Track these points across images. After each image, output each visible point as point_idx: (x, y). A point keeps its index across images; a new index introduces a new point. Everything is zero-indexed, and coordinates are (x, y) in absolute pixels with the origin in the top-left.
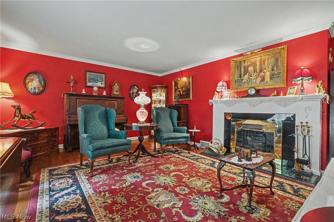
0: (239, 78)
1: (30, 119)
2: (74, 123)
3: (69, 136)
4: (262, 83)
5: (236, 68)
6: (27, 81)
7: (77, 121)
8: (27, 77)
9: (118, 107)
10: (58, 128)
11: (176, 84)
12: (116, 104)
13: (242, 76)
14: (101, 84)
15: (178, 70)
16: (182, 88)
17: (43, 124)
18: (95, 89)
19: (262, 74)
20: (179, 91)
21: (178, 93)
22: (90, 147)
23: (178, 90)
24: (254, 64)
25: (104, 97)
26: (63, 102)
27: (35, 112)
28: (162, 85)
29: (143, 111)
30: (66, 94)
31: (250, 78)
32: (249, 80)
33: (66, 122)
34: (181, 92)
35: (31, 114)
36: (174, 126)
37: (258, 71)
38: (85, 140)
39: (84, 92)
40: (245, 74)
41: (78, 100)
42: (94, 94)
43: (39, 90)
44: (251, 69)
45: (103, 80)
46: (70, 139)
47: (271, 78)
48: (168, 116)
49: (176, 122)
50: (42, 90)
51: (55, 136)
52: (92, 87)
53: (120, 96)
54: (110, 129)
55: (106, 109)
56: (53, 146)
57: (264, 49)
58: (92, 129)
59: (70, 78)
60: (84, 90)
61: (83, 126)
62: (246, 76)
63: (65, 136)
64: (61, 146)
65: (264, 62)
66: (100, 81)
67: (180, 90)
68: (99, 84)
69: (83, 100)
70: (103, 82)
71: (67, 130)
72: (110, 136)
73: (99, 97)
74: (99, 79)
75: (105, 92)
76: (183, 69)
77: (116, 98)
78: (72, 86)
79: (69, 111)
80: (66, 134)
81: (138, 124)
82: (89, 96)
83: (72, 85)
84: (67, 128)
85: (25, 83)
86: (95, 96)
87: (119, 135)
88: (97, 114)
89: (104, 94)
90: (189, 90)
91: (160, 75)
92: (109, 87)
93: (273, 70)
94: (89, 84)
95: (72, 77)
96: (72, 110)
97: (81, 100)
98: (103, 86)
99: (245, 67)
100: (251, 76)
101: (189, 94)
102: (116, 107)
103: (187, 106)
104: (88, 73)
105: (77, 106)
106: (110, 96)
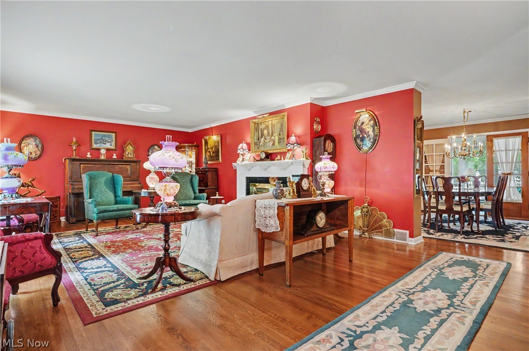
0: (257, 141)
1: (30, 187)
2: (77, 191)
3: (72, 206)
4: (273, 146)
5: (255, 130)
6: (22, 145)
7: (82, 188)
8: (22, 141)
9: (131, 172)
10: (59, 197)
11: (206, 143)
12: (129, 168)
13: (260, 138)
14: (111, 145)
15: (208, 127)
16: (212, 148)
17: (43, 192)
18: (103, 151)
19: (273, 138)
20: (209, 152)
21: (208, 154)
22: (95, 210)
23: (208, 150)
24: (267, 127)
25: (115, 161)
26: (65, 167)
27: (34, 180)
28: (190, 145)
29: (152, 176)
30: (68, 159)
31: (266, 141)
32: (265, 143)
33: (68, 191)
34: (211, 153)
35: (30, 182)
36: (195, 193)
37: (270, 134)
38: (90, 204)
39: (89, 156)
40: (262, 137)
41: (82, 166)
42: (102, 158)
43: (36, 155)
44: (265, 132)
45: (112, 141)
46: (73, 209)
47: (279, 142)
48: (189, 182)
49: (197, 189)
50: (40, 155)
51: (56, 206)
52: (99, 149)
53: (135, 159)
54: (117, 195)
55: (113, 176)
56: (54, 216)
57: (271, 114)
58: (97, 196)
59: (72, 139)
60: (89, 153)
61: (89, 192)
62: (263, 139)
63: (67, 207)
64: (63, 219)
65: (274, 126)
66: (108, 142)
67: (210, 150)
68: (108, 146)
69: (88, 165)
70: (113, 143)
71: (70, 200)
72: (116, 203)
73: (109, 161)
74: (107, 139)
75: (115, 155)
76: (213, 125)
77: (129, 162)
78: (75, 150)
79: (71, 178)
80: (69, 205)
81: (149, 191)
82: (95, 161)
83: (75, 148)
84: (70, 197)
85: (20, 148)
86: (102, 160)
87: (126, 201)
88: (102, 180)
89: (115, 157)
90: (218, 151)
91: (190, 131)
92: (120, 148)
93: (280, 135)
94: (95, 146)
95: (74, 139)
96: (75, 177)
97: (86, 165)
98: (113, 147)
99: (261, 129)
100: (266, 139)
101: (218, 156)
102: (129, 172)
103: (216, 170)
104: (93, 133)
105: (82, 171)
106: (121, 160)
